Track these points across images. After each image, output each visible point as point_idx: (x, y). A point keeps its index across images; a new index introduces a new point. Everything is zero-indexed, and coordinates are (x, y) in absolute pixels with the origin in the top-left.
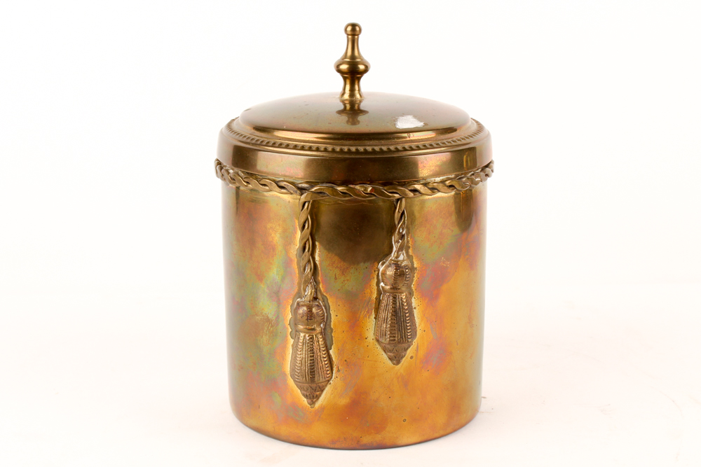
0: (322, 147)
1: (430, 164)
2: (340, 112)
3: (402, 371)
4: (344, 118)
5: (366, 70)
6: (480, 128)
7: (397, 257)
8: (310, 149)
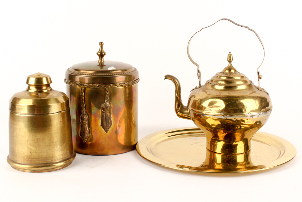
0: (93, 74)
1: (120, 79)
2: (98, 66)
3: (109, 134)
4: (99, 67)
5: (105, 55)
6: (136, 69)
7: (106, 103)
8: (90, 75)
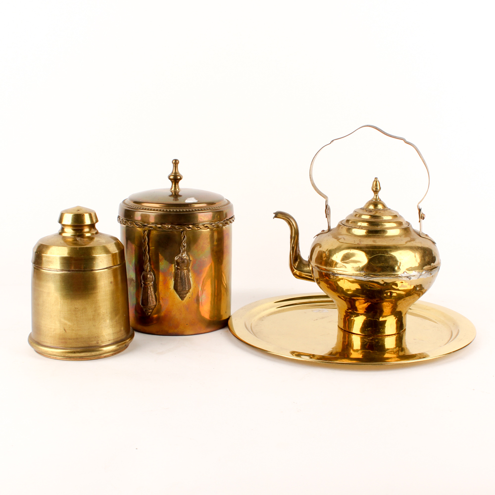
0: (162, 209)
1: (204, 217)
2: (170, 196)
3: (185, 303)
4: (172, 198)
5: (181, 179)
6: (229, 202)
7: (182, 255)
